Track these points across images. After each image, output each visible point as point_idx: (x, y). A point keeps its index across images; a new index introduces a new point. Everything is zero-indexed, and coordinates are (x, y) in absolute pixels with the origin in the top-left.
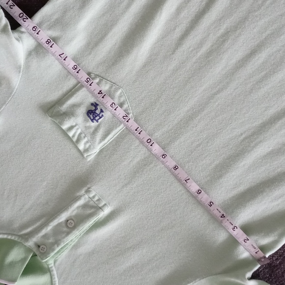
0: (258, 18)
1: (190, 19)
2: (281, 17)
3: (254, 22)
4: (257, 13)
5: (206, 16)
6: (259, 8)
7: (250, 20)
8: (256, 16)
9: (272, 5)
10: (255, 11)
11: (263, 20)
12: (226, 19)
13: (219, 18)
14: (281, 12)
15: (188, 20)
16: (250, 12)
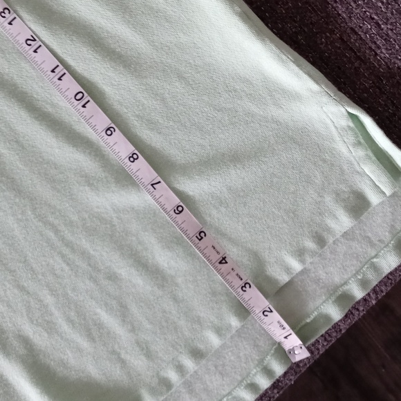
0: (20, 216)
1: (18, 81)
2: (23, 260)
3: (11, 208)
4: (30, 213)
5: (24, 114)
6: (41, 218)
7: (17, 200)
8: (23, 213)
9: (47, 242)
10: (34, 209)
11: (16, 225)
12: (18, 154)
13: (21, 139)
14: (32, 261)
15: (15, 77)
16: (32, 200)
